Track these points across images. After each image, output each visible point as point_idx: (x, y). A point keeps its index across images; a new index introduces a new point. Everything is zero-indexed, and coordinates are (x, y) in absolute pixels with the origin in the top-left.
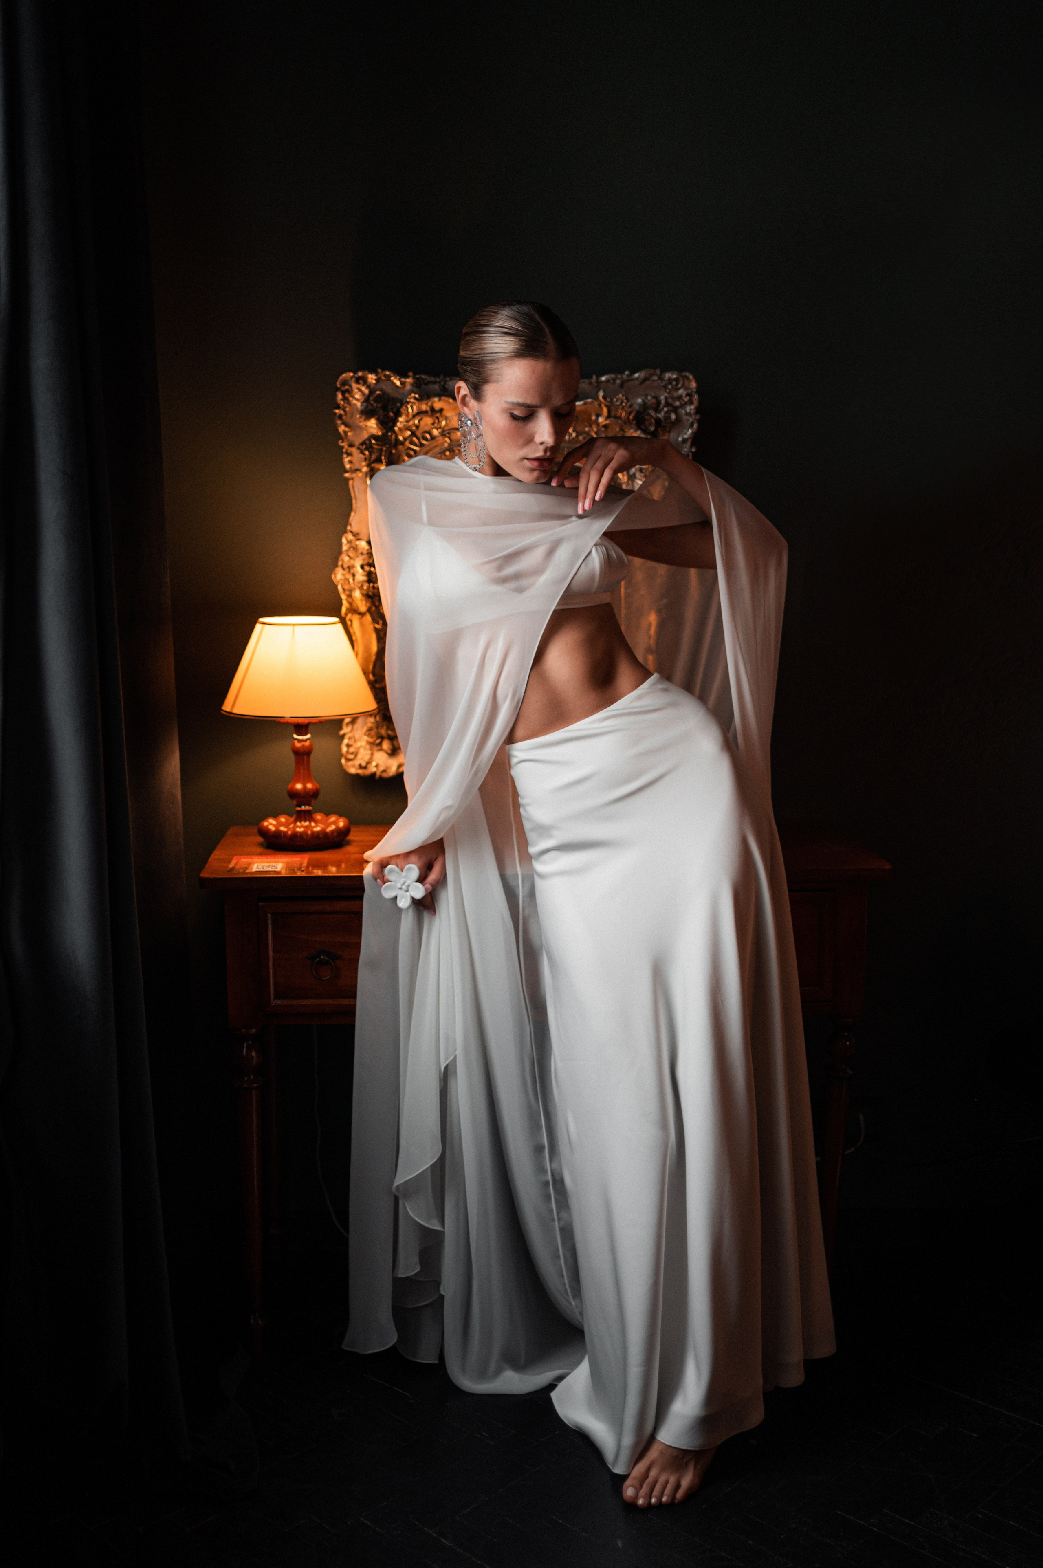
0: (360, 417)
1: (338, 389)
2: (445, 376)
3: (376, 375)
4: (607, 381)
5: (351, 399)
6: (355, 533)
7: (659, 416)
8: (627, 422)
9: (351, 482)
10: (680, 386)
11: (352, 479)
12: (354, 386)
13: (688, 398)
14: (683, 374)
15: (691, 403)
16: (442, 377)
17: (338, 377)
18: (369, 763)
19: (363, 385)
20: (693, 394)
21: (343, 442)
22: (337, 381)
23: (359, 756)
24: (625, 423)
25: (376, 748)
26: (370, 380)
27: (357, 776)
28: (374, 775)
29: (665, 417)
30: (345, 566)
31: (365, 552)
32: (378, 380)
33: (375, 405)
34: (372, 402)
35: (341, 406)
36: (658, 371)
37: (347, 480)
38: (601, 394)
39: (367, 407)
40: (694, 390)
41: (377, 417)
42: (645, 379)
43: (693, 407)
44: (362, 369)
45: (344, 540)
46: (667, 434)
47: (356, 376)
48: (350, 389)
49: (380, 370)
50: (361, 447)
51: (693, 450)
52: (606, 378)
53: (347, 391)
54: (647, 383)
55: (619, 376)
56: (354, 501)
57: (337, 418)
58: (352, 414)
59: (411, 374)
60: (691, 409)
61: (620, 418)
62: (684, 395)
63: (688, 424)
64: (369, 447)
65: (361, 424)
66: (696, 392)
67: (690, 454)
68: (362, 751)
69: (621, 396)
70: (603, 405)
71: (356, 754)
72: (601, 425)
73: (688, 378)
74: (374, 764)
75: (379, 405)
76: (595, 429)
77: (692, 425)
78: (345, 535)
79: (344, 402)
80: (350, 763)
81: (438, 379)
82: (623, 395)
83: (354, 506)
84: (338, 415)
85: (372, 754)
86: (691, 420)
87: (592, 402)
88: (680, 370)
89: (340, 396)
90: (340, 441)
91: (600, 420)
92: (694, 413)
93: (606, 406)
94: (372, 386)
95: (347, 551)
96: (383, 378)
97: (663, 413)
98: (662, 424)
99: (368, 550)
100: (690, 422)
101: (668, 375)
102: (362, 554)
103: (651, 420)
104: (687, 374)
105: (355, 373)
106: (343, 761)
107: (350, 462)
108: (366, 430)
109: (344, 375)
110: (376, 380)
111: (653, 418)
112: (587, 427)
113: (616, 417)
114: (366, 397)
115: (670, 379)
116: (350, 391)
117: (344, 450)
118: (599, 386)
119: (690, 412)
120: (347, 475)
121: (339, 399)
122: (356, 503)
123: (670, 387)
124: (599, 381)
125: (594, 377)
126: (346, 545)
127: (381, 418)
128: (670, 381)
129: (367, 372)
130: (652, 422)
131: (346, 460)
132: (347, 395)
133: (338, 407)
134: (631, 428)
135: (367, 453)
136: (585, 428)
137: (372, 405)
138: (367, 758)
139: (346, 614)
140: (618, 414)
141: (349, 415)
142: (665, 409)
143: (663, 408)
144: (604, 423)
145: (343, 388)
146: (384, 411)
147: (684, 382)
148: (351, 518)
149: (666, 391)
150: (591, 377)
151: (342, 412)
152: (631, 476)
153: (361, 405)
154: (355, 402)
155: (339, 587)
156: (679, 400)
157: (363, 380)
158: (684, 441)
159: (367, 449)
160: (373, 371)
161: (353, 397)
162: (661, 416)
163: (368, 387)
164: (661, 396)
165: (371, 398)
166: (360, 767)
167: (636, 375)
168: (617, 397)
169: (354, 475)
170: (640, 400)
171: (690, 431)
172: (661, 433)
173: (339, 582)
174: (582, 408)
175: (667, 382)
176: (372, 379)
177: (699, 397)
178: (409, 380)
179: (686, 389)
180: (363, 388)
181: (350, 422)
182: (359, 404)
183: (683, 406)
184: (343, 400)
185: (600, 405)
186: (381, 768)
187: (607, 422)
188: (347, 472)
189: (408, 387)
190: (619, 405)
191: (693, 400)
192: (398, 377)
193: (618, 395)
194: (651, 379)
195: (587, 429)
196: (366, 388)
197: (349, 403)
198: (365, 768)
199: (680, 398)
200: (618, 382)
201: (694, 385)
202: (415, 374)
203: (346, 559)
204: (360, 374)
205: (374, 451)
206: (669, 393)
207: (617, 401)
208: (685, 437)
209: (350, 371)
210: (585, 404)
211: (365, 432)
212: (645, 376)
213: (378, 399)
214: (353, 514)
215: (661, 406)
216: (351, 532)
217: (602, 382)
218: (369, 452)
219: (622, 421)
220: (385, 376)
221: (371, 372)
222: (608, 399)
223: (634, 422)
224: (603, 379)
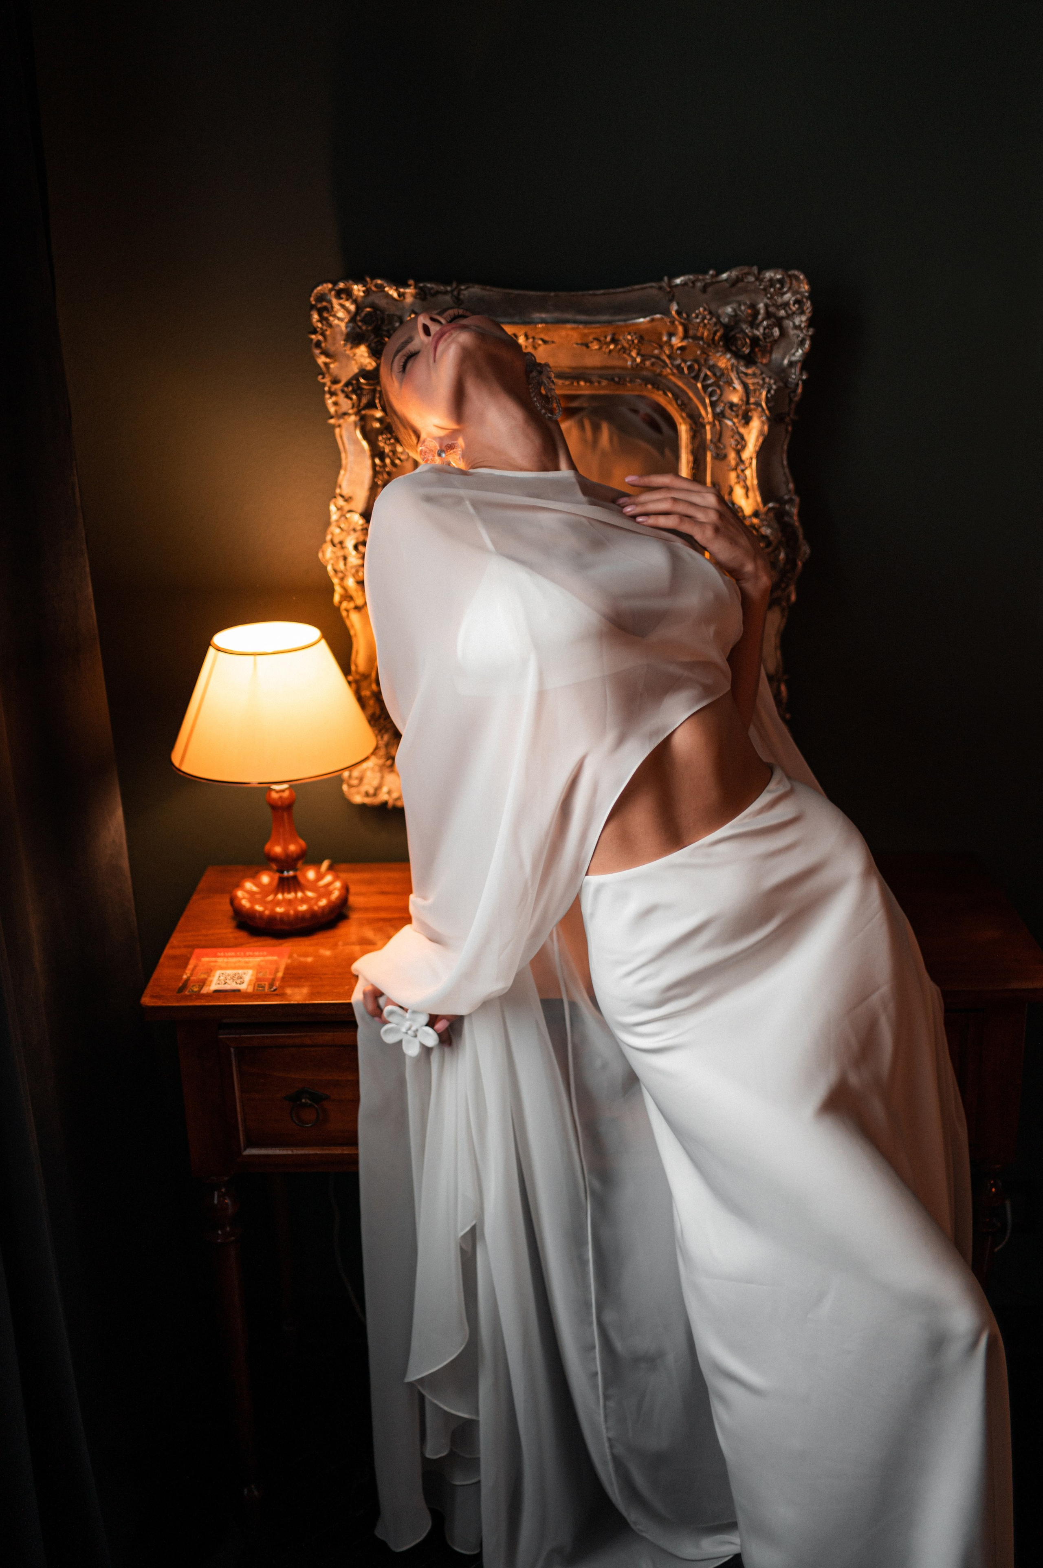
0: (345, 345)
1: (313, 307)
2: (460, 282)
3: (364, 286)
4: (684, 284)
5: (331, 319)
6: (347, 496)
7: (756, 332)
8: (712, 343)
9: (337, 431)
10: (785, 289)
11: (340, 426)
12: (335, 302)
13: (797, 306)
14: (791, 272)
15: (802, 312)
16: (454, 285)
17: (312, 291)
18: (377, 789)
19: (347, 300)
20: (805, 300)
21: (323, 378)
22: (310, 296)
23: (365, 781)
24: (709, 346)
25: (386, 771)
26: (355, 292)
27: (363, 806)
28: (385, 804)
29: (764, 334)
30: (336, 541)
31: (359, 528)
32: (367, 292)
33: (364, 328)
34: (360, 324)
35: (318, 330)
36: (755, 269)
37: (333, 427)
38: (674, 307)
39: (353, 328)
40: (807, 294)
41: (367, 344)
42: (738, 280)
43: (804, 318)
44: (344, 279)
45: (333, 508)
46: (768, 355)
47: (337, 288)
48: (329, 306)
49: (368, 279)
50: (346, 389)
51: (804, 377)
52: (682, 281)
53: (325, 309)
54: (740, 285)
55: (700, 277)
56: (343, 455)
57: (313, 347)
58: (334, 339)
59: (411, 282)
60: (801, 321)
61: (702, 338)
62: (791, 302)
63: (796, 341)
64: (358, 390)
65: (348, 352)
66: (808, 298)
67: (800, 383)
68: (369, 774)
69: (701, 309)
70: (677, 323)
71: (361, 779)
72: (675, 347)
73: (797, 278)
74: (385, 789)
75: (370, 328)
76: (667, 352)
77: (802, 343)
78: (334, 500)
79: (323, 324)
80: (353, 790)
81: (449, 289)
82: (705, 309)
83: (344, 462)
84: (315, 341)
85: (382, 778)
86: (801, 335)
87: (662, 319)
88: (786, 268)
89: (316, 317)
90: (320, 377)
91: (674, 340)
92: (805, 327)
93: (682, 324)
94: (360, 300)
95: (337, 521)
96: (374, 288)
97: (761, 330)
98: (761, 343)
99: (362, 525)
100: (800, 339)
101: (769, 275)
102: (354, 530)
103: (745, 340)
104: (796, 273)
105: (335, 283)
106: (345, 787)
107: (336, 404)
108: (355, 360)
109: (319, 288)
110: (364, 292)
111: (748, 337)
112: (656, 348)
113: (696, 338)
114: (352, 314)
115: (771, 280)
116: (329, 309)
117: (326, 389)
118: (672, 294)
119: (800, 326)
120: (332, 421)
121: (314, 320)
122: (347, 458)
123: (772, 290)
124: (673, 284)
125: (666, 279)
126: (335, 513)
127: (373, 345)
128: (772, 282)
129: (351, 282)
130: (746, 342)
131: (330, 402)
132: (325, 315)
133: (315, 332)
134: (718, 352)
135: (354, 397)
136: (653, 350)
137: (360, 328)
138: (375, 783)
139: (340, 602)
140: (699, 334)
141: (329, 338)
142: (765, 323)
143: (762, 322)
144: (680, 345)
145: (319, 306)
146: (376, 337)
147: (791, 284)
148: (340, 477)
149: (766, 295)
150: (662, 279)
151: (320, 338)
152: (718, 414)
153: (346, 327)
154: (336, 322)
155: (329, 568)
156: (784, 309)
157: (348, 293)
158: (791, 364)
159: (354, 391)
160: (359, 280)
161: (335, 316)
162: (759, 332)
163: (355, 301)
164: (758, 304)
165: (358, 318)
166: (367, 794)
167: (725, 276)
168: (697, 311)
169: (341, 421)
170: (729, 310)
171: (800, 351)
172: (759, 355)
173: (328, 561)
174: (649, 325)
175: (768, 284)
176: (359, 290)
177: (812, 304)
178: (410, 291)
179: (795, 293)
180: (348, 304)
181: (332, 349)
182: (343, 325)
183: (789, 316)
184: (320, 321)
185: (673, 323)
186: (395, 795)
187: (684, 343)
188: (332, 417)
189: (409, 300)
190: (699, 323)
191: (805, 308)
192: (395, 288)
193: (699, 309)
194: (746, 280)
195: (656, 352)
196: (352, 303)
197: (330, 326)
198: (375, 795)
199: (786, 305)
200: (699, 284)
201: (805, 287)
202: (417, 282)
203: (337, 531)
204: (341, 285)
205: (365, 392)
206: (771, 298)
207: (697, 317)
208: (794, 359)
209: (327, 281)
210: (653, 320)
211: (353, 362)
212: (737, 277)
213: (366, 320)
214: (342, 472)
215: (760, 317)
216: (342, 496)
217: (677, 285)
218: (357, 395)
219: (704, 343)
220: (376, 286)
221: (356, 282)
222: (684, 315)
223: (721, 343)
224: (678, 281)
